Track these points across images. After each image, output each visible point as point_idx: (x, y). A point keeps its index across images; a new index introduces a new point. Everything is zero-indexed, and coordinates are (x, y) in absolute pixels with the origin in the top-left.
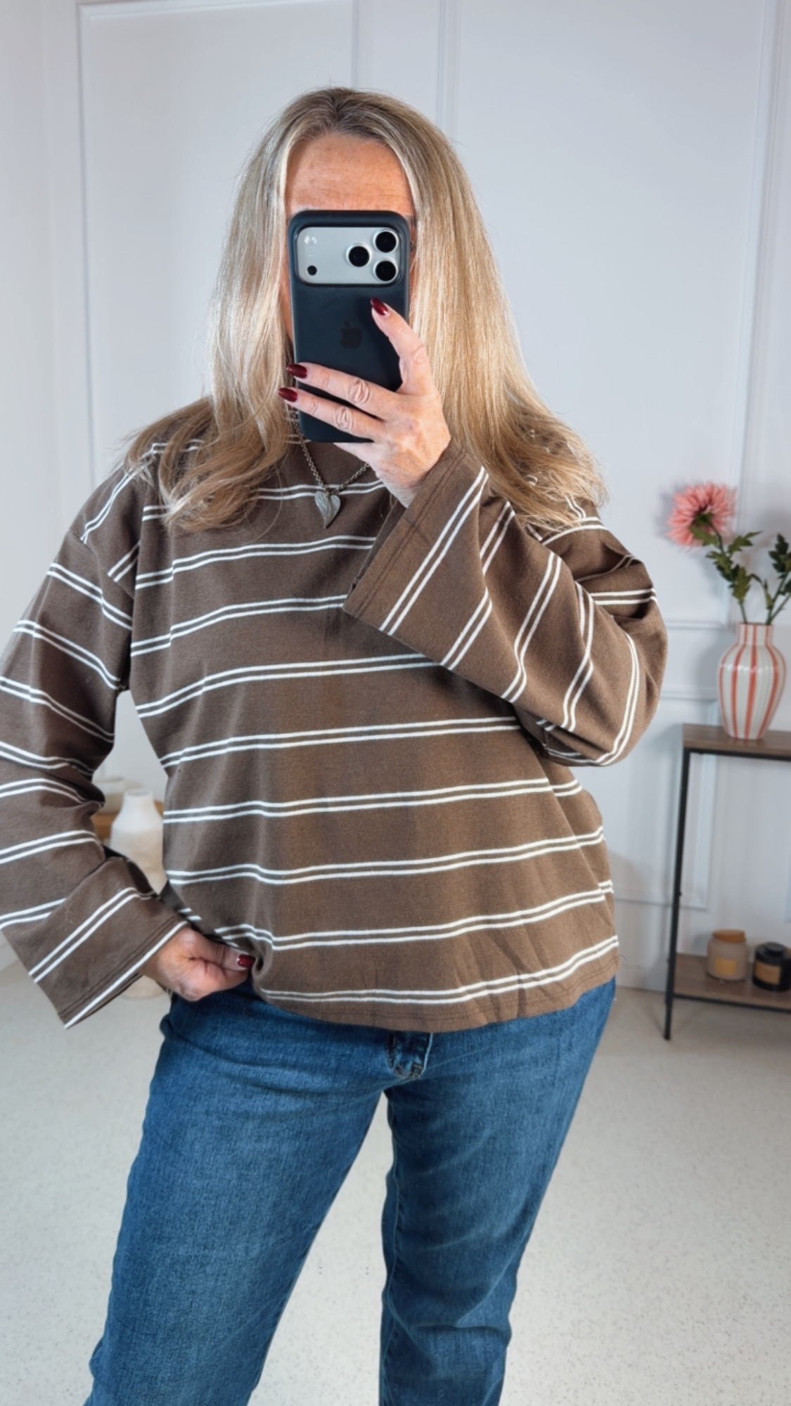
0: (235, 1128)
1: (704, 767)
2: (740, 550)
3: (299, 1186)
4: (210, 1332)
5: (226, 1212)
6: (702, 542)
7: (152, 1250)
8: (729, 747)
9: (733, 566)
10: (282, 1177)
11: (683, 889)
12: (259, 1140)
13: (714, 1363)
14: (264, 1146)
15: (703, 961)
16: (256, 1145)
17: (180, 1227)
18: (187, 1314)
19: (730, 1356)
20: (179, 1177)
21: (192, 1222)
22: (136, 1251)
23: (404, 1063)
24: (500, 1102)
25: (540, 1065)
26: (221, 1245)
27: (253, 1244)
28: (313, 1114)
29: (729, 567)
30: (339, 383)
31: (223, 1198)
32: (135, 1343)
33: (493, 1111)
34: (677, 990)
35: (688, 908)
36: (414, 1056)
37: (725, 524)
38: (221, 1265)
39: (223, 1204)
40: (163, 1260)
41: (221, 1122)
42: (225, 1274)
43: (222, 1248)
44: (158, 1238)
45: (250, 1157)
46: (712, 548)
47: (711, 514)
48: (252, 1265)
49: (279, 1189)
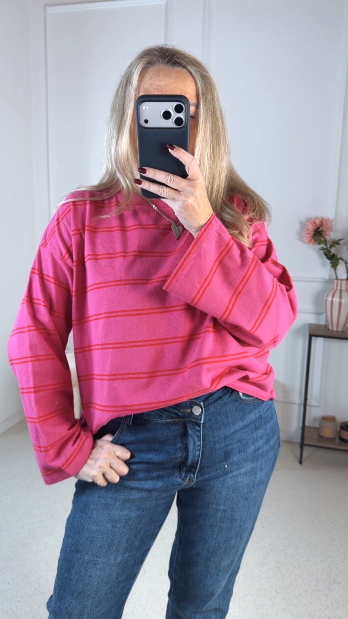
0: (111, 505)
1: (319, 343)
2: (334, 247)
3: (139, 531)
4: (97, 595)
5: (106, 541)
6: (318, 243)
7: (74, 557)
8: (330, 334)
9: (332, 254)
10: (131, 527)
11: (308, 397)
12: (121, 510)
13: (320, 609)
14: (124, 513)
15: (317, 429)
16: (120, 513)
17: (86, 547)
18: (87, 586)
19: (327, 606)
20: (86, 525)
21: (92, 545)
22: (67, 556)
23: (186, 477)
24: (229, 493)
26: (104, 556)
27: (118, 556)
28: (146, 500)
29: (330, 254)
30: (160, 176)
31: (105, 535)
32: (64, 597)
33: (225, 497)
34: (305, 442)
35: (310, 406)
36: (191, 474)
37: (328, 235)
38: (104, 565)
39: (105, 538)
40: (78, 561)
41: (105, 502)
42: (105, 569)
43: (104, 557)
44: (77, 551)
45: (118, 517)
46: (322, 246)
47: (322, 231)
48: (117, 566)
49: (130, 532)
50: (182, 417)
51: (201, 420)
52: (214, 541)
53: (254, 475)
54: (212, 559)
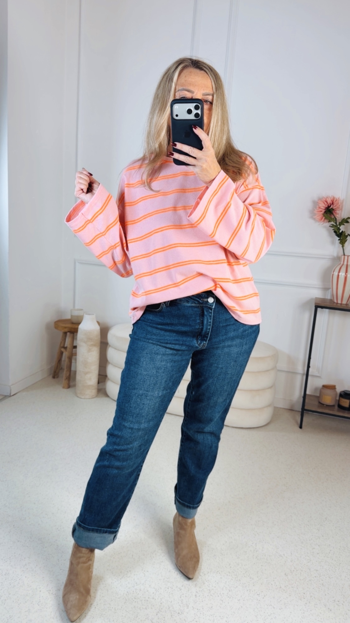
1: (323, 316)
2: (344, 225)
3: (172, 377)
5: (153, 381)
6: (328, 220)
8: (334, 306)
9: (341, 231)
10: (168, 373)
13: (312, 539)
15: (318, 398)
17: (140, 385)
18: (142, 410)
19: (318, 537)
21: (144, 384)
23: (201, 343)
24: (225, 357)
25: (237, 347)
26: (151, 391)
27: (160, 392)
29: (339, 231)
31: (152, 377)
34: (306, 408)
35: (312, 376)
36: (204, 341)
37: (338, 214)
38: (151, 397)
39: (152, 379)
40: (135, 395)
42: (152, 400)
45: (159, 366)
46: (332, 223)
47: (333, 209)
49: (167, 377)
50: (202, 304)
51: (213, 306)
52: (214, 386)
53: (241, 347)
54: (212, 398)
